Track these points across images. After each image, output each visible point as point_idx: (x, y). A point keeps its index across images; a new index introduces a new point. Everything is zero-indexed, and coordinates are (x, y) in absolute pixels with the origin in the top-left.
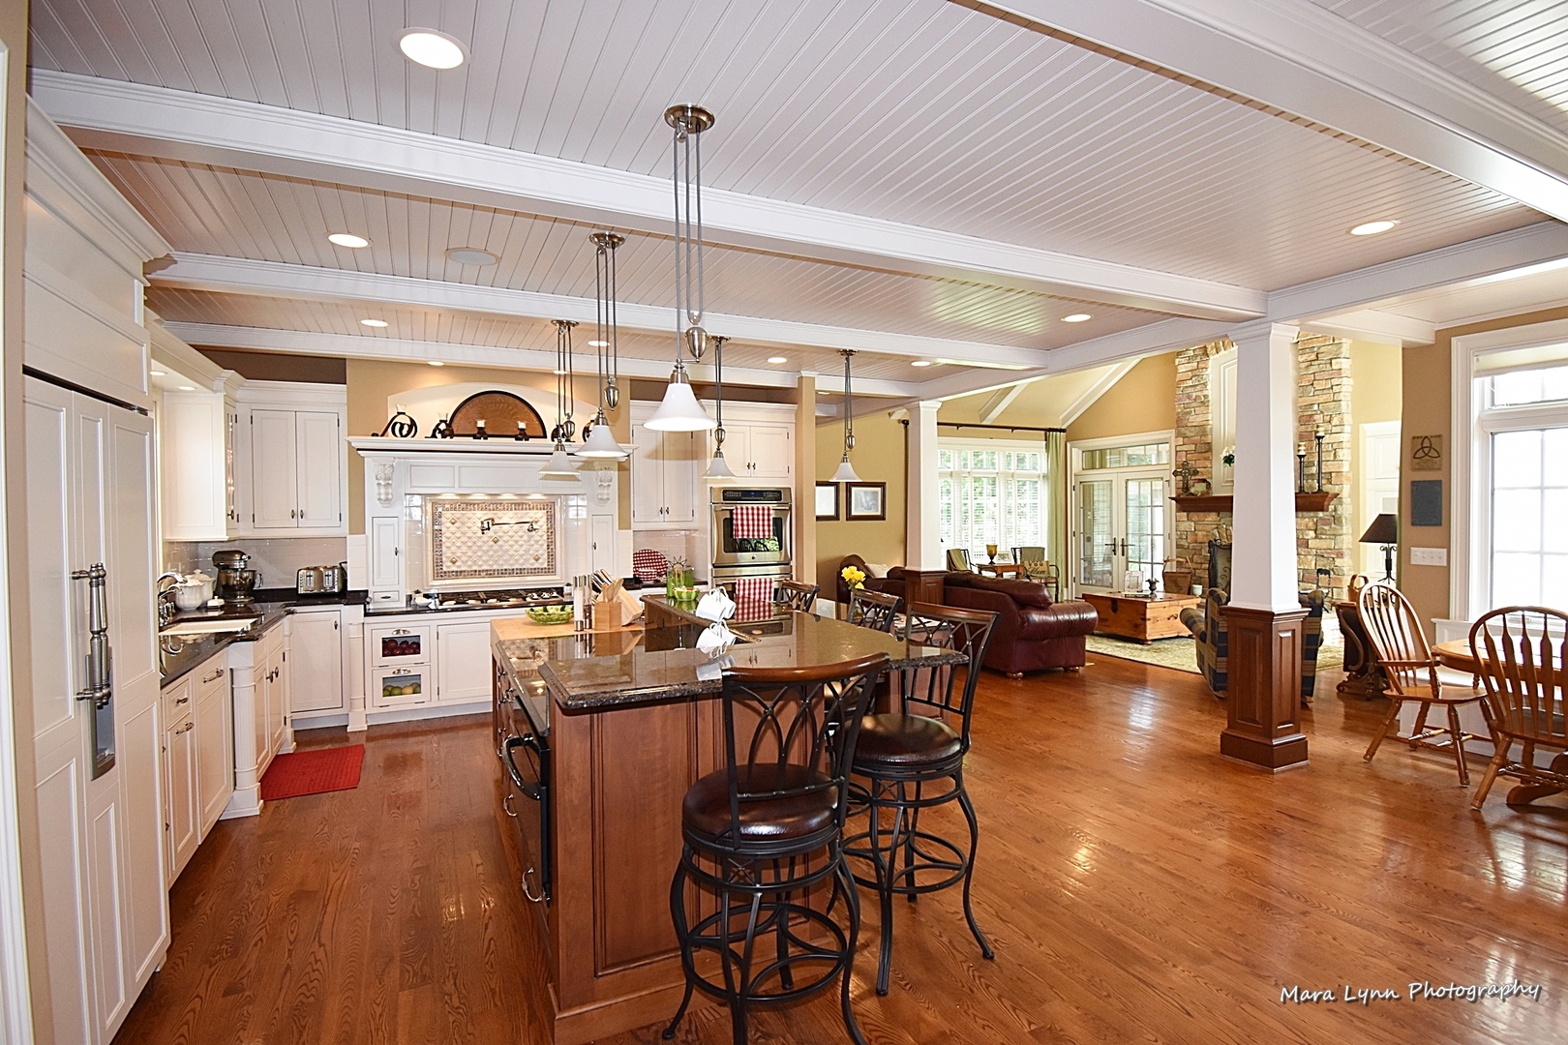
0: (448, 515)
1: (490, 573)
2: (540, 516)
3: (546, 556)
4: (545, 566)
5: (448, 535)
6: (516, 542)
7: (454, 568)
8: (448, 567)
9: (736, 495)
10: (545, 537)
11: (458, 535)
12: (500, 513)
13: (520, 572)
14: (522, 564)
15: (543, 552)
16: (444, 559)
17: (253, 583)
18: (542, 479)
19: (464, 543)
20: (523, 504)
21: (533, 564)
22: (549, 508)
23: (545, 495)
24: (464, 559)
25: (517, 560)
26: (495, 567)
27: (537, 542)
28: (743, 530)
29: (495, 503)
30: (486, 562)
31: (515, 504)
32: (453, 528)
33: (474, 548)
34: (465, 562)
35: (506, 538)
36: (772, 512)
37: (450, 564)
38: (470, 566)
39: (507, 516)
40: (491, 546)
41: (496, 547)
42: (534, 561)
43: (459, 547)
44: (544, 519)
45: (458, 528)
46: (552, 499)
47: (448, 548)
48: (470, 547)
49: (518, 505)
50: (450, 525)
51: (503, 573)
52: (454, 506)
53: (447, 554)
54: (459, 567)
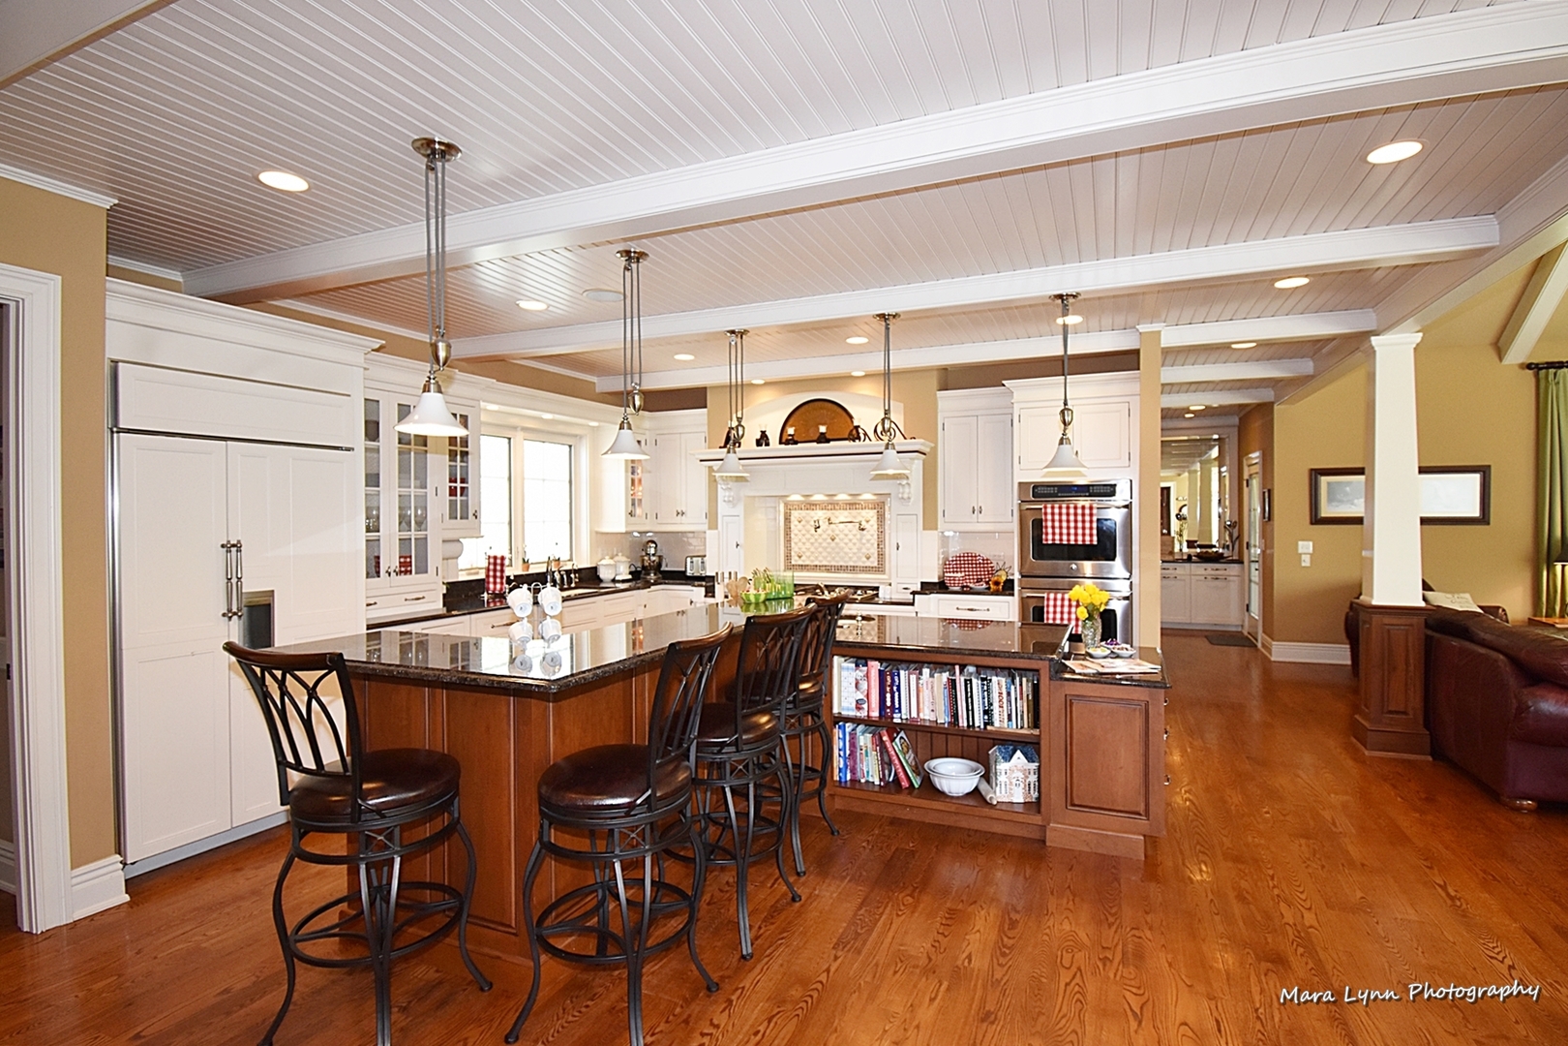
0: (795, 515)
1: (828, 569)
2: (872, 514)
3: (876, 555)
4: (876, 564)
5: (796, 532)
6: (850, 540)
7: (800, 563)
8: (796, 561)
9: (1051, 490)
10: (876, 537)
11: (804, 532)
12: (837, 513)
13: (853, 569)
14: (855, 562)
15: (874, 551)
16: (793, 554)
17: (659, 565)
18: (872, 480)
19: (808, 540)
20: (855, 504)
21: (864, 562)
22: (880, 507)
23: (875, 494)
24: (808, 554)
25: (850, 558)
26: (833, 563)
27: (868, 541)
28: (1054, 534)
29: (832, 505)
30: (825, 558)
31: (850, 504)
32: (800, 526)
33: (816, 545)
34: (809, 557)
35: (842, 536)
36: (1095, 511)
37: (797, 558)
38: (812, 561)
39: (843, 515)
40: (829, 543)
41: (833, 544)
42: (865, 559)
43: (804, 544)
44: (875, 518)
45: (804, 526)
46: (882, 499)
47: (796, 543)
48: (812, 544)
49: (851, 505)
50: (797, 523)
51: (839, 569)
52: (799, 506)
53: (795, 549)
54: (804, 561)
